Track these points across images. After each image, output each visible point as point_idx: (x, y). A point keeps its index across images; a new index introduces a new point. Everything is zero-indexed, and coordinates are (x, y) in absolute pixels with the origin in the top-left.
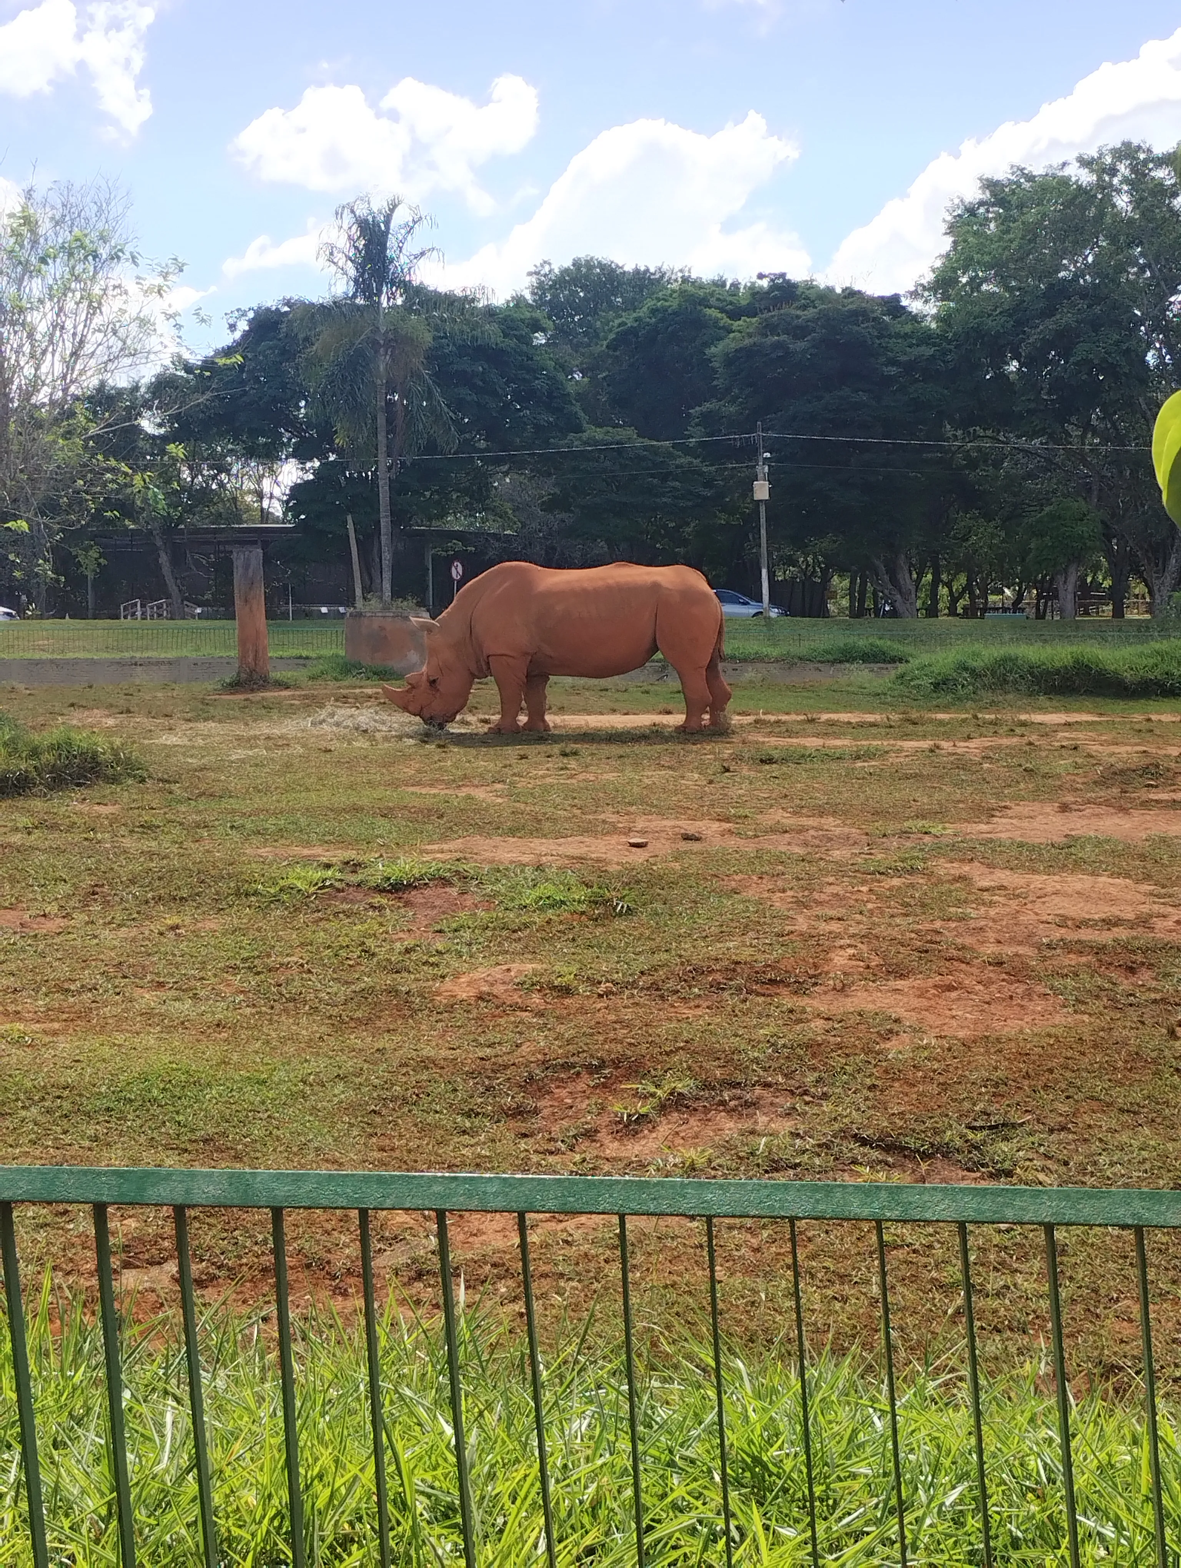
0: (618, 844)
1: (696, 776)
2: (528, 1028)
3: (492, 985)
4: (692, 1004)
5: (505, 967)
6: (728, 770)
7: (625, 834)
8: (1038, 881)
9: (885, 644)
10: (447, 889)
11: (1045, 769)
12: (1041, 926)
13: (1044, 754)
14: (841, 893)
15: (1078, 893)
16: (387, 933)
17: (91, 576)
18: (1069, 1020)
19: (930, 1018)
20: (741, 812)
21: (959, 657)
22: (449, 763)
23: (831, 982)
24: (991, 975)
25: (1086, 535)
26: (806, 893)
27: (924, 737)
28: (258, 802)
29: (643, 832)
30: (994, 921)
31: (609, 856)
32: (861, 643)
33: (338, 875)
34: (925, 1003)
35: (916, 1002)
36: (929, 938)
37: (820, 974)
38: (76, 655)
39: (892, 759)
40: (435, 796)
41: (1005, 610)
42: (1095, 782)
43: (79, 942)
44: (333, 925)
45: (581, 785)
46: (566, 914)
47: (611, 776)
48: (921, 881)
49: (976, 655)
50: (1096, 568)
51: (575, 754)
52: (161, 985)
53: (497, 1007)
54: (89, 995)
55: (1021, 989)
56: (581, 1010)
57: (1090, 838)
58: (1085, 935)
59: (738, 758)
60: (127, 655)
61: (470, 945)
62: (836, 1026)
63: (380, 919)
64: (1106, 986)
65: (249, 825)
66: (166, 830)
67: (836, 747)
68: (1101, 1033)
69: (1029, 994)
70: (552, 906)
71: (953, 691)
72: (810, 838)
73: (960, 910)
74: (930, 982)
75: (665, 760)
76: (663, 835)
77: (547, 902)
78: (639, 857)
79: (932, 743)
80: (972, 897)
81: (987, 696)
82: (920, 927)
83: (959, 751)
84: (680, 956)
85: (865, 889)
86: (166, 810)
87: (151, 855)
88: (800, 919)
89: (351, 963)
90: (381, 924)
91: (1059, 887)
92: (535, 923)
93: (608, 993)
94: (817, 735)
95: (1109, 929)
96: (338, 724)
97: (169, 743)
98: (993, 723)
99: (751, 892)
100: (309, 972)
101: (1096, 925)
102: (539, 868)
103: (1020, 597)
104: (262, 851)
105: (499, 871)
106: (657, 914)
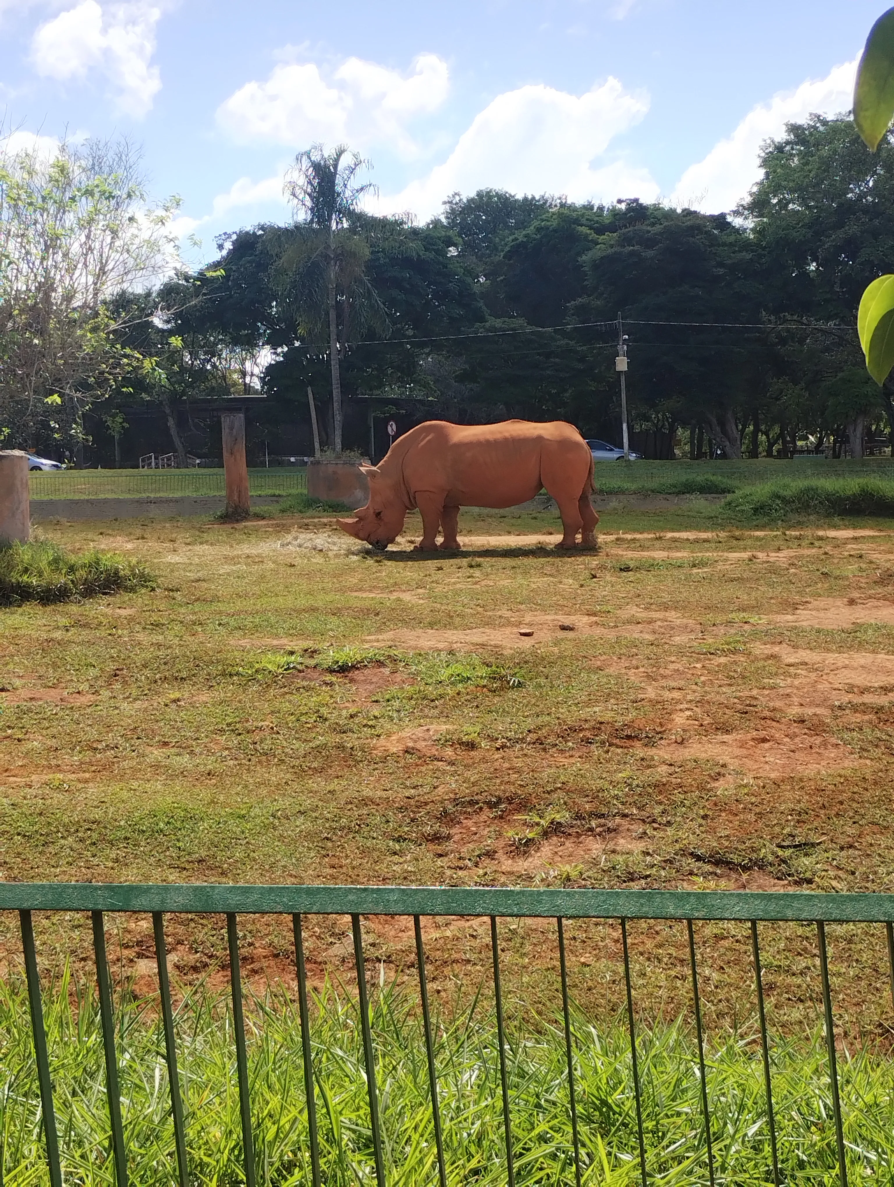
0: (511, 633)
1: (571, 581)
2: (443, 774)
3: (415, 742)
4: (567, 754)
5: (425, 728)
6: (594, 577)
7: (516, 626)
8: (831, 658)
9: (717, 479)
10: (382, 669)
11: (838, 573)
12: (834, 692)
13: (836, 561)
14: (681, 669)
15: (862, 667)
16: (336, 703)
17: (117, 437)
18: (855, 763)
19: (749, 763)
20: (605, 608)
21: (773, 488)
22: (384, 574)
23: (674, 737)
24: (796, 730)
25: (870, 394)
26: (654, 669)
27: (745, 549)
28: (239, 605)
29: (530, 625)
30: (798, 689)
31: (504, 643)
32: (699, 479)
33: (300, 659)
34: (745, 752)
35: (738, 752)
36: (748, 702)
37: (665, 731)
38: (107, 496)
39: (720, 567)
40: (373, 599)
41: (809, 452)
42: (875, 582)
43: (104, 713)
44: (295, 698)
45: (483, 589)
46: (471, 687)
47: (506, 582)
48: (742, 659)
49: (786, 486)
50: (878, 419)
51: (479, 566)
52: (166, 744)
53: (420, 758)
54: (112, 752)
55: (818, 740)
56: (484, 760)
57: (871, 624)
58: (868, 698)
59: (602, 567)
60: (144, 495)
61: (398, 711)
62: (677, 770)
63: (331, 693)
64: (884, 737)
65: (232, 623)
66: (170, 627)
67: (677, 558)
68: (880, 774)
69: (825, 744)
70: (461, 681)
71: (768, 515)
72: (657, 628)
73: (772, 681)
74: (749, 736)
75: (548, 569)
76: (546, 626)
77: (458, 678)
78: (527, 643)
79: (750, 554)
80: (781, 671)
81: (795, 518)
82: (741, 694)
83: (771, 560)
84: (558, 718)
85: (699, 666)
86: (170, 612)
87: (159, 645)
88: (650, 689)
89: (309, 726)
90: (332, 697)
91: (847, 663)
92: (448, 694)
93: (503, 747)
94: (664, 549)
95: (886, 694)
96: (300, 546)
97: (173, 561)
98: (798, 538)
99: (612, 669)
100: (278, 733)
101: (876, 691)
102: (451, 652)
103: (820, 441)
104: (242, 642)
105: (420, 655)
106: (541, 687)
